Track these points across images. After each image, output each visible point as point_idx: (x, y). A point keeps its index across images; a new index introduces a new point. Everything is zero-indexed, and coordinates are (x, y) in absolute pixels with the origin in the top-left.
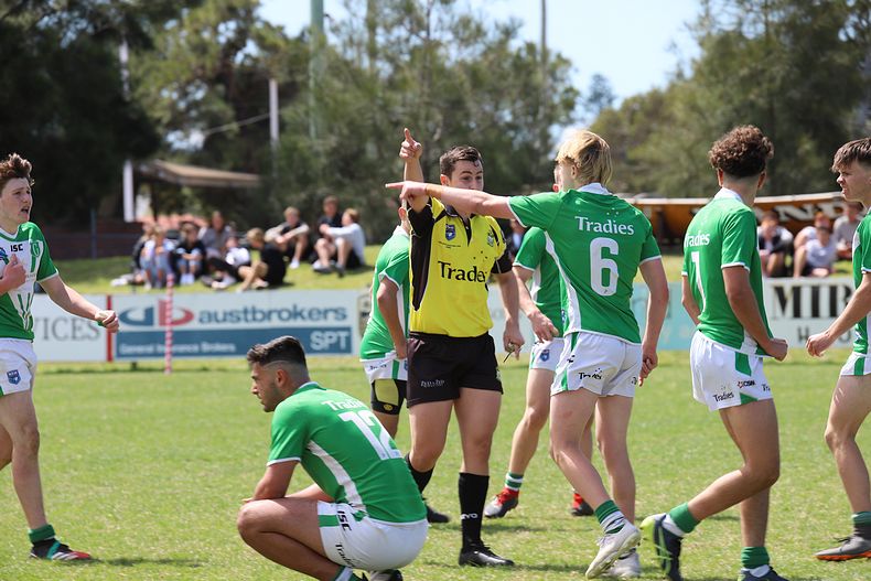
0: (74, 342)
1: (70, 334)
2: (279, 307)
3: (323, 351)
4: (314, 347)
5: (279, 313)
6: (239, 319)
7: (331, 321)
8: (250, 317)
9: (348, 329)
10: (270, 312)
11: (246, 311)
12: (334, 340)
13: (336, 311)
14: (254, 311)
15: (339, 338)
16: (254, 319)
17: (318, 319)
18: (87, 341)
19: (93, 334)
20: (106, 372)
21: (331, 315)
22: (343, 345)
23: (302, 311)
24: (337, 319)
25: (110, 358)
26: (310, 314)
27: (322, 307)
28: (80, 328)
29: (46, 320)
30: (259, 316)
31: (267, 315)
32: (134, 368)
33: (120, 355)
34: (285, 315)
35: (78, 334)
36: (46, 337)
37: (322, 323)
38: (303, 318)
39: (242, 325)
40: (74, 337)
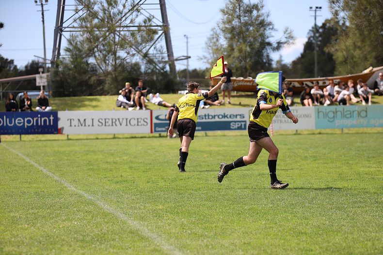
0: (138, 127)
1: (136, 124)
2: (218, 114)
3: (235, 129)
4: (232, 128)
5: (218, 116)
6: (203, 118)
7: (238, 119)
8: (207, 117)
9: (245, 121)
10: (215, 116)
11: (205, 116)
12: (240, 125)
13: (240, 115)
14: (209, 116)
15: (241, 125)
16: (209, 118)
17: (233, 118)
18: (143, 126)
19: (145, 124)
20: (149, 137)
21: (238, 117)
22: (243, 127)
23: (227, 115)
24: (241, 118)
25: (152, 132)
26: (230, 116)
27: (235, 114)
28: (140, 122)
29: (127, 119)
30: (210, 117)
31: (214, 117)
32: (160, 136)
33: (155, 131)
34: (220, 117)
35: (139, 124)
36: (127, 125)
37: (235, 119)
38: (228, 118)
39: (204, 120)
40: (138, 125)
